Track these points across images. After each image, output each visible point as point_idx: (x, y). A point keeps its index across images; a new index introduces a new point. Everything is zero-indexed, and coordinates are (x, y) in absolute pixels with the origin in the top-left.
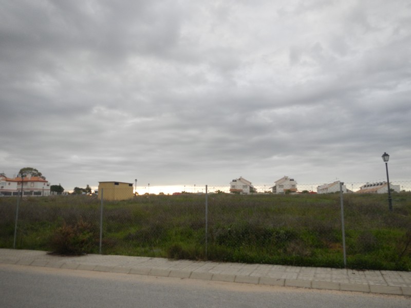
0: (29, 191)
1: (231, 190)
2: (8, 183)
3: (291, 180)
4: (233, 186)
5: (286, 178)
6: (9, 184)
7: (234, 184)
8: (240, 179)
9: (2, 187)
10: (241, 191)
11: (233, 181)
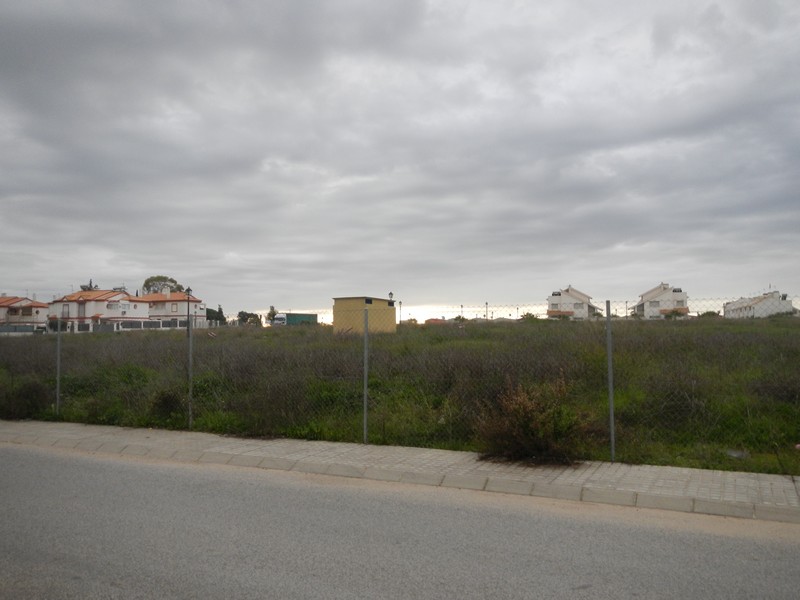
0: (169, 319)
1: (549, 313)
2: (133, 304)
3: (675, 291)
4: (554, 305)
5: (664, 288)
6: (135, 307)
7: (556, 300)
8: (567, 291)
9: (124, 313)
10: (572, 313)
11: (554, 294)
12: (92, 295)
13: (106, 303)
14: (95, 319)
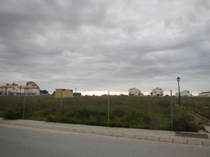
0: (30, 93)
4: (130, 92)
5: (158, 88)
6: (20, 89)
8: (134, 88)
9: (17, 91)
10: (134, 94)
11: (130, 89)
12: (9, 86)
13: (13, 88)
14: (9, 92)
